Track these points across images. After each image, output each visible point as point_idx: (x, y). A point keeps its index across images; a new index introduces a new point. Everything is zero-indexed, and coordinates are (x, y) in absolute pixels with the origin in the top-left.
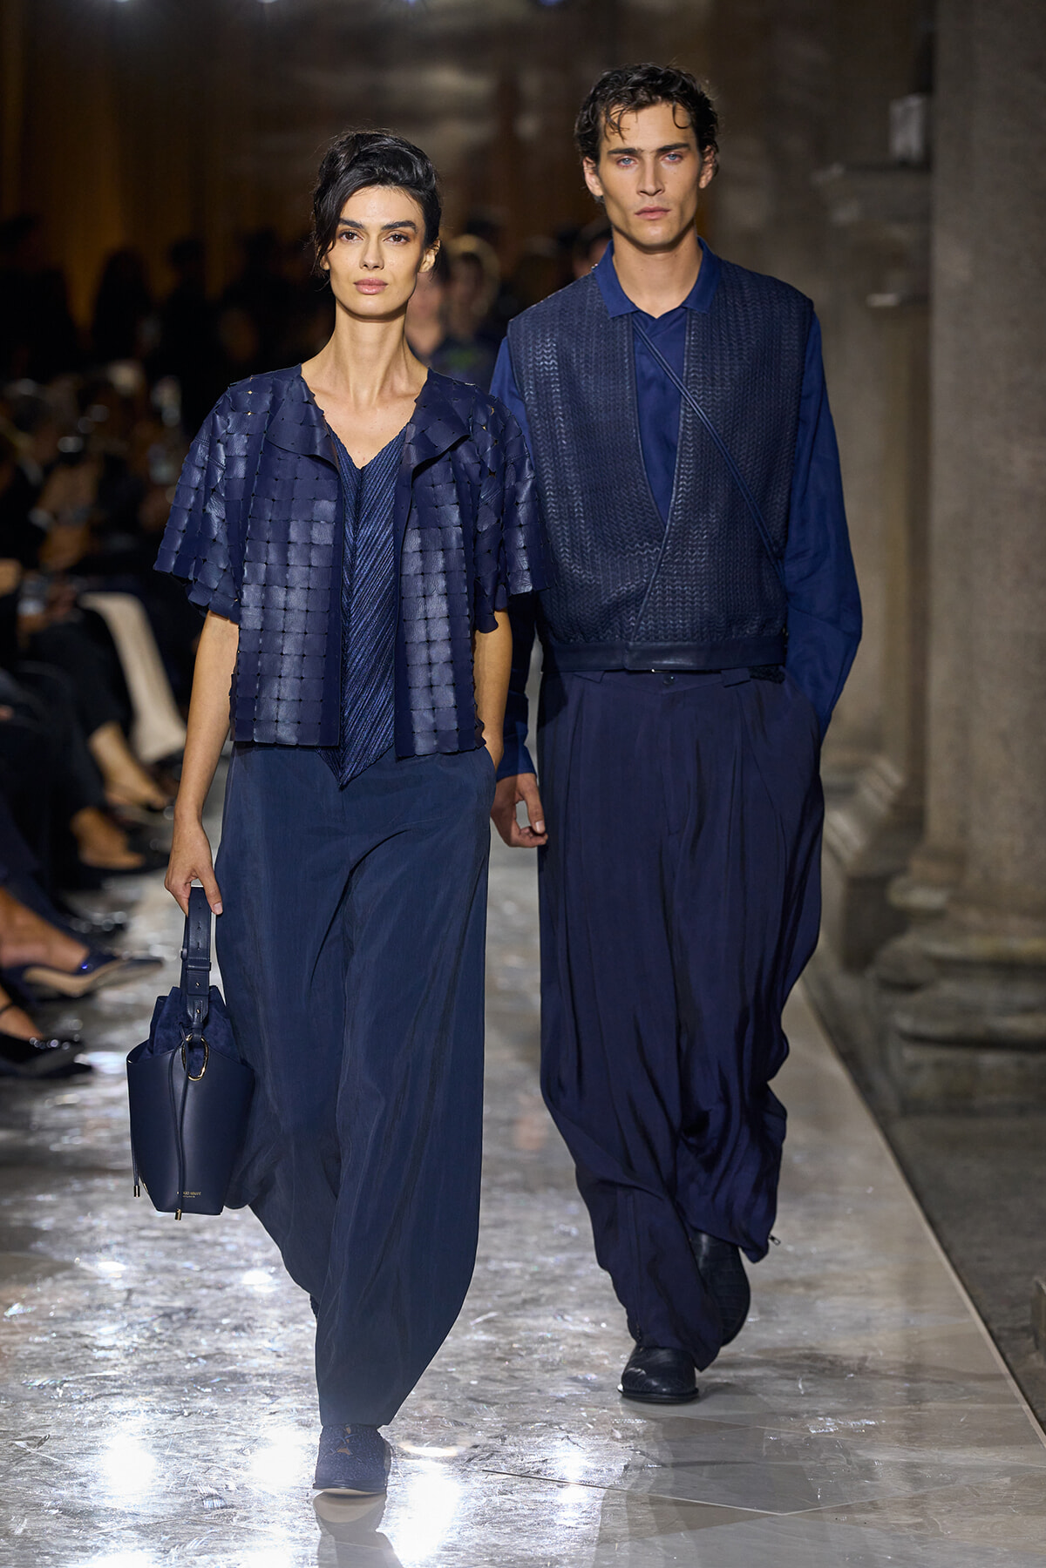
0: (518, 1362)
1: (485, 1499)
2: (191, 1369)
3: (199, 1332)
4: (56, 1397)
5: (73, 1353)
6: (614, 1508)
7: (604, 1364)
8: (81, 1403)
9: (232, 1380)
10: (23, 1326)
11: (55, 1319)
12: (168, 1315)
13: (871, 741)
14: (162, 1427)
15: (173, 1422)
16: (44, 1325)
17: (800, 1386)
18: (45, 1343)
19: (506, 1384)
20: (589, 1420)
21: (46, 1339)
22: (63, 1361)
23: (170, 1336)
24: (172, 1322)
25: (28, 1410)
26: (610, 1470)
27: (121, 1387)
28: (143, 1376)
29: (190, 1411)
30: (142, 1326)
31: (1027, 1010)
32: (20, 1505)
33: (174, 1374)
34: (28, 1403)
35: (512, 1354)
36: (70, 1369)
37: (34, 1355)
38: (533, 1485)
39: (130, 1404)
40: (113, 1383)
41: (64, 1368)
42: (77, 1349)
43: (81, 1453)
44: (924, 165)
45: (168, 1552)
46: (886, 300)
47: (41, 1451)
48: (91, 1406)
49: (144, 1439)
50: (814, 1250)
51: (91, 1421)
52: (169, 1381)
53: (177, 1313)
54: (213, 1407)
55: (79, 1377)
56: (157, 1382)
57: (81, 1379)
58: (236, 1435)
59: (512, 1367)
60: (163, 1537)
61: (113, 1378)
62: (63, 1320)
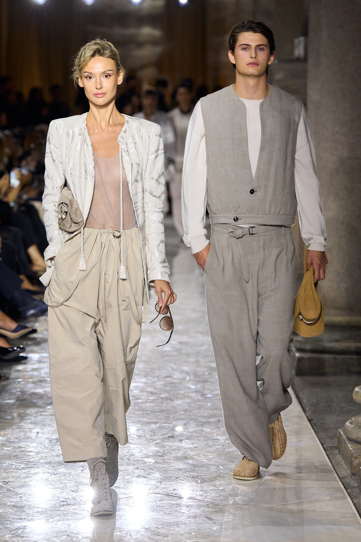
0: (166, 457)
1: (154, 503)
2: (57, 459)
4: (12, 468)
5: (18, 453)
6: (197, 506)
7: (194, 458)
8: (21, 470)
10: (2, 444)
11: (12, 442)
12: (50, 441)
14: (47, 478)
15: (51, 476)
16: (9, 444)
18: (9, 450)
19: (162, 464)
20: (190, 476)
21: (9, 449)
22: (15, 456)
23: (51, 448)
24: (52, 443)
25: (3, 472)
26: (196, 493)
27: (34, 465)
28: (42, 461)
29: (57, 473)
30: (41, 444)
31: (337, 341)
33: (52, 461)
34: (3, 470)
35: (164, 454)
36: (17, 459)
37: (5, 454)
38: (170, 498)
39: (37, 470)
41: (15, 458)
42: (20, 452)
43: (20, 487)
44: (305, 59)
45: (49, 520)
47: (7, 486)
48: (24, 471)
49: (41, 482)
51: (24, 476)
52: (50, 463)
53: (54, 440)
54: (64, 471)
55: (20, 461)
56: (46, 463)
57: (21, 462)
58: (72, 481)
59: (164, 459)
60: (47, 515)
61: (32, 462)
62: (15, 442)
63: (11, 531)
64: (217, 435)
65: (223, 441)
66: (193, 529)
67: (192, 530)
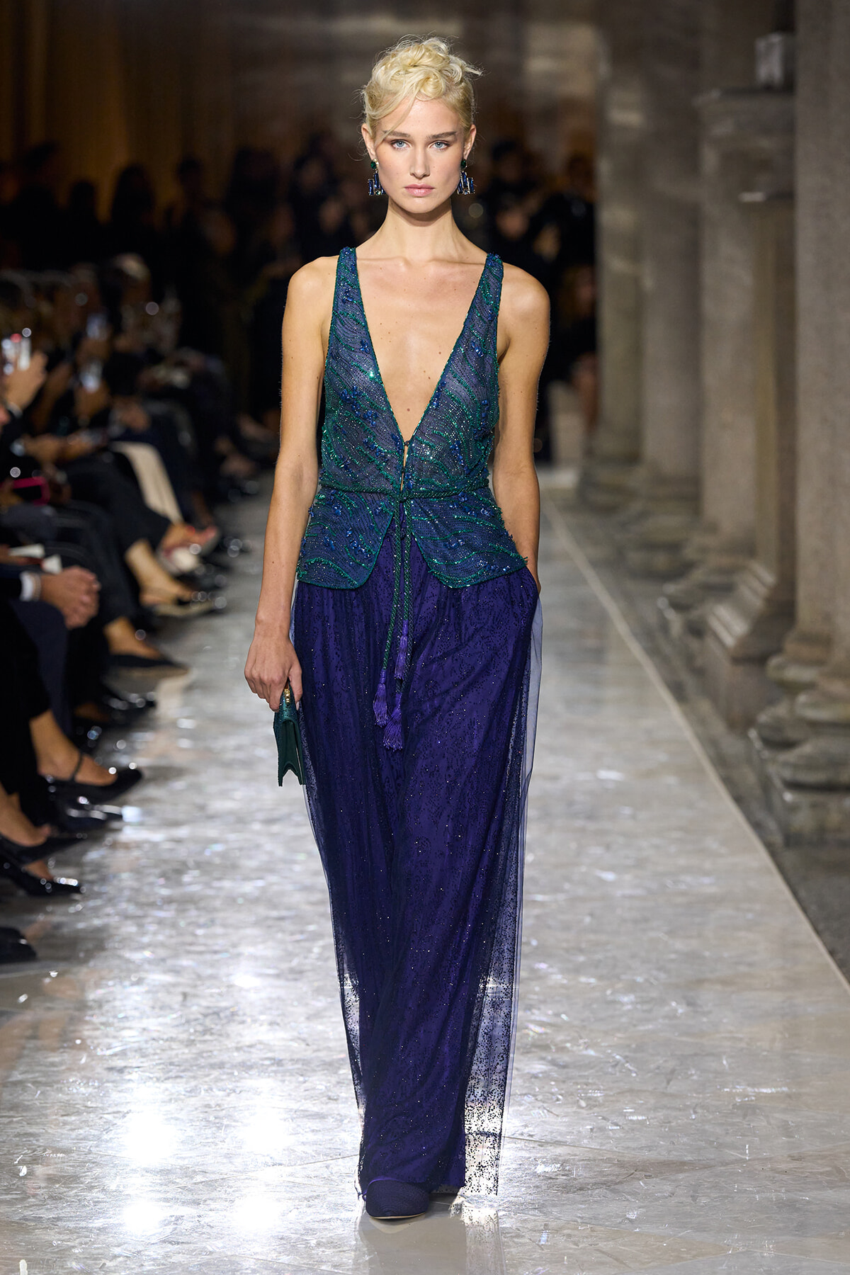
2: (238, 1056)
3: (241, 1026)
4: (133, 1079)
6: (585, 1162)
7: (565, 1048)
9: (273, 1064)
10: (103, 1024)
11: (126, 1017)
12: (217, 1014)
13: (747, 548)
14: (219, 1102)
15: (228, 1099)
16: (119, 1022)
17: (725, 1062)
20: (559, 1092)
22: (136, 1051)
23: (219, 1030)
24: (220, 1018)
25: (112, 1090)
26: (579, 1132)
27: (184, 1071)
28: (202, 1061)
29: (240, 1089)
30: (196, 1022)
32: (112, 1165)
33: (226, 1060)
34: (111, 1085)
38: (519, 1145)
39: (192, 1084)
40: (178, 1068)
45: (233, 1202)
46: (755, 197)
47: (125, 1122)
49: (206, 1112)
50: (726, 955)
56: (212, 1066)
60: (229, 1190)
61: (176, 1063)
62: (134, 1017)
64: (612, 994)
65: (629, 1007)
66: (582, 1218)
67: (579, 1220)
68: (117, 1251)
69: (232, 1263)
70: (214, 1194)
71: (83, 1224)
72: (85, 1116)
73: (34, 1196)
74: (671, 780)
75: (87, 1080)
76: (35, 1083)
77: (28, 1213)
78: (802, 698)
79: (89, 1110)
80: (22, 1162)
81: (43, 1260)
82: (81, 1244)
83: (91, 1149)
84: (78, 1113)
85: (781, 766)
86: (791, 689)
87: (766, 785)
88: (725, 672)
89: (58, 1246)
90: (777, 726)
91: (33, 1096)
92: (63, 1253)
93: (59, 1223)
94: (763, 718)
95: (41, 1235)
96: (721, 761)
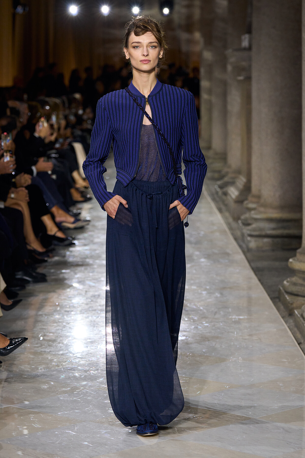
6: (192, 336)
10: (64, 299)
11: (70, 297)
12: (95, 296)
13: (239, 172)
17: (230, 310)
28: (90, 309)
31: (274, 229)
40: (84, 311)
44: (250, 49)
46: (241, 78)
47: (69, 325)
49: (91, 323)
56: (93, 310)
60: (97, 344)
63: (74, 354)
64: (200, 291)
65: (205, 295)
68: (66, 360)
69: (96, 363)
70: (93, 345)
71: (57, 353)
72: (58, 324)
73: (44, 345)
74: (217, 234)
75: (59, 314)
76: (46, 315)
77: (43, 350)
78: (253, 212)
79: (59, 322)
80: (41, 336)
81: (46, 363)
82: (56, 358)
83: (60, 333)
84: (56, 323)
85: (246, 230)
86: (250, 210)
87: (243, 235)
88: (232, 205)
89: (50, 359)
90: (246, 219)
91: (45, 318)
92: (51, 361)
93: (51, 353)
94: (243, 217)
95: (45, 356)
96: (231, 229)
